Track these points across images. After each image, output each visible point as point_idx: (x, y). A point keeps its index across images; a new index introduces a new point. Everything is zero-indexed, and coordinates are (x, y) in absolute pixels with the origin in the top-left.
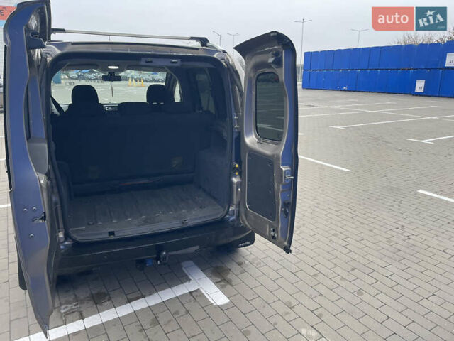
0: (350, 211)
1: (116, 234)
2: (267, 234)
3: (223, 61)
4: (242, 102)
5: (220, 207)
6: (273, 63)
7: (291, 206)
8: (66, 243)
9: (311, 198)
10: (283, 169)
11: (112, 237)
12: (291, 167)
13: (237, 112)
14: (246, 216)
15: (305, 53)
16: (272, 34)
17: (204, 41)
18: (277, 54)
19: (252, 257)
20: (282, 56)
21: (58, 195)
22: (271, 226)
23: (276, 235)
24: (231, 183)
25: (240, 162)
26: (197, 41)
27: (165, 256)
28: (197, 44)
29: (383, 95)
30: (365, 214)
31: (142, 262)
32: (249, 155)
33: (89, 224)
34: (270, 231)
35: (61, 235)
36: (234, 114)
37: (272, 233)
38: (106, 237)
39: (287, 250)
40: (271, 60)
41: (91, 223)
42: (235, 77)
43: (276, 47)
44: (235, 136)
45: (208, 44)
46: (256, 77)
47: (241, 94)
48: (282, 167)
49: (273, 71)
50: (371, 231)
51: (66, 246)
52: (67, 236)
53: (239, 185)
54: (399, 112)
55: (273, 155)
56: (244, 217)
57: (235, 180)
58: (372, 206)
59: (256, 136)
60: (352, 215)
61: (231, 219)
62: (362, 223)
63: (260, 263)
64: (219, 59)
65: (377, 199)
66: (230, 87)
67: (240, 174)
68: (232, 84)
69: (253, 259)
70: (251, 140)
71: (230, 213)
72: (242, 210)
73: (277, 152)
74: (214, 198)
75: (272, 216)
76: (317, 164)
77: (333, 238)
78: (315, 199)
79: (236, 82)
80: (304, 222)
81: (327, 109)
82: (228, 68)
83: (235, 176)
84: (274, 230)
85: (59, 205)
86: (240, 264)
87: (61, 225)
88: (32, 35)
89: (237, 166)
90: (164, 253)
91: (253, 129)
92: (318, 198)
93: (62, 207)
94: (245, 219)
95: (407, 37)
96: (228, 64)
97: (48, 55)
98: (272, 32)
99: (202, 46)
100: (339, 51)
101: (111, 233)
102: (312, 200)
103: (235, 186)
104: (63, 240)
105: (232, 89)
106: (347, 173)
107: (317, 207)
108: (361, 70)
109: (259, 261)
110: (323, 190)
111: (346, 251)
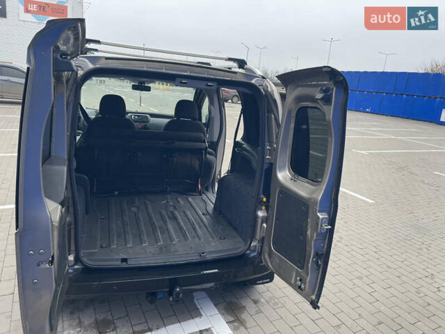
0: (375, 250)
1: (129, 262)
2: (293, 281)
3: (260, 87)
4: (278, 134)
5: (241, 240)
6: (321, 99)
7: (323, 258)
8: (76, 267)
10: (321, 216)
11: (124, 265)
12: (329, 215)
13: (271, 143)
14: (270, 256)
16: (324, 69)
17: (242, 64)
18: (326, 91)
19: (269, 294)
20: (332, 94)
21: (72, 215)
22: (298, 274)
23: (303, 286)
24: (256, 217)
25: (268, 197)
26: (234, 62)
27: (178, 293)
28: (234, 65)
30: (391, 256)
31: (154, 294)
32: (280, 192)
33: (102, 247)
34: (296, 280)
35: (71, 258)
36: (267, 144)
37: (299, 283)
38: (118, 264)
39: (315, 305)
40: (319, 96)
41: (104, 246)
42: (273, 106)
43: (326, 82)
44: (266, 166)
45: (246, 67)
46: (297, 109)
47: (278, 125)
48: (318, 214)
49: (319, 106)
50: (399, 277)
51: (74, 270)
52: (77, 260)
53: (265, 220)
55: (310, 199)
56: (267, 257)
57: (261, 214)
58: (399, 248)
59: (290, 173)
60: (377, 256)
61: (252, 255)
63: (277, 304)
64: (257, 85)
65: (404, 239)
66: (266, 115)
67: (267, 209)
68: (268, 112)
69: (270, 298)
70: (284, 175)
71: (252, 248)
72: (266, 248)
73: (314, 196)
74: (235, 229)
75: (301, 263)
77: (357, 281)
79: (272, 111)
82: (266, 96)
83: (261, 209)
84: (301, 280)
85: (73, 226)
86: (256, 302)
87: (73, 247)
88: (61, 57)
89: (265, 199)
90: (178, 289)
91: (287, 164)
93: (76, 227)
94: (268, 260)
95: (434, 64)
96: (266, 91)
97: (79, 69)
98: (325, 67)
99: (239, 68)
101: (124, 260)
103: (260, 221)
104: (73, 263)
105: (268, 117)
106: (371, 205)
107: (339, 242)
108: (387, 93)
109: (277, 300)
110: (346, 222)
111: (372, 300)
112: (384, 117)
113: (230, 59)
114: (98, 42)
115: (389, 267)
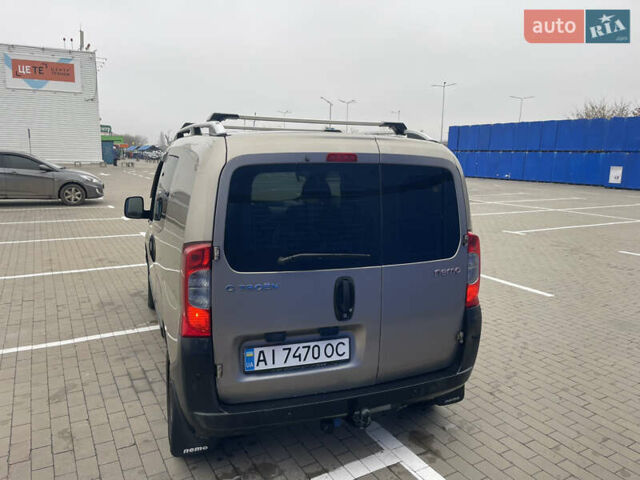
0: (574, 355)
9: (512, 335)
15: (451, 128)
17: (400, 128)
29: (562, 186)
30: (596, 360)
45: (406, 132)
50: (613, 384)
54: (593, 211)
60: (579, 362)
62: (596, 373)
63: (472, 428)
65: (606, 338)
69: (460, 422)
76: (503, 285)
77: (563, 394)
78: (518, 336)
80: (513, 370)
81: (490, 205)
92: (521, 334)
95: (589, 107)
100: (498, 126)
102: (515, 338)
106: (550, 299)
107: (525, 348)
108: (530, 151)
109: (470, 425)
110: (525, 324)
111: (588, 414)
112: (530, 184)
113: (386, 124)
114: (236, 117)
115: (599, 374)
